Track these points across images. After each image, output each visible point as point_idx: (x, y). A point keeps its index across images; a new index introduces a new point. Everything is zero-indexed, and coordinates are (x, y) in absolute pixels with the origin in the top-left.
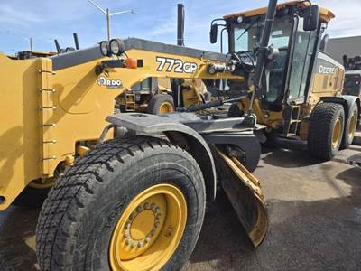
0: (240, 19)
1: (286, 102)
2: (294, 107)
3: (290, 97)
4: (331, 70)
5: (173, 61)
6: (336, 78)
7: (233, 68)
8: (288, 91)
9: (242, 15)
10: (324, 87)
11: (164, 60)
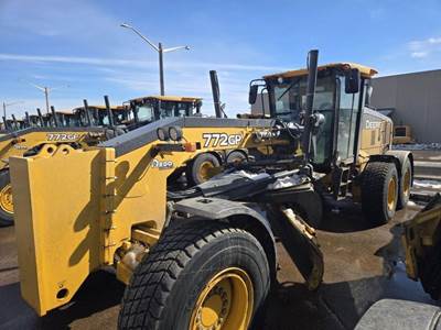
0: (280, 80)
1: (335, 165)
2: (344, 169)
3: (339, 159)
4: (378, 124)
5: (218, 136)
6: (385, 131)
7: (279, 133)
8: (336, 152)
9: (282, 75)
10: (373, 143)
11: (210, 136)
